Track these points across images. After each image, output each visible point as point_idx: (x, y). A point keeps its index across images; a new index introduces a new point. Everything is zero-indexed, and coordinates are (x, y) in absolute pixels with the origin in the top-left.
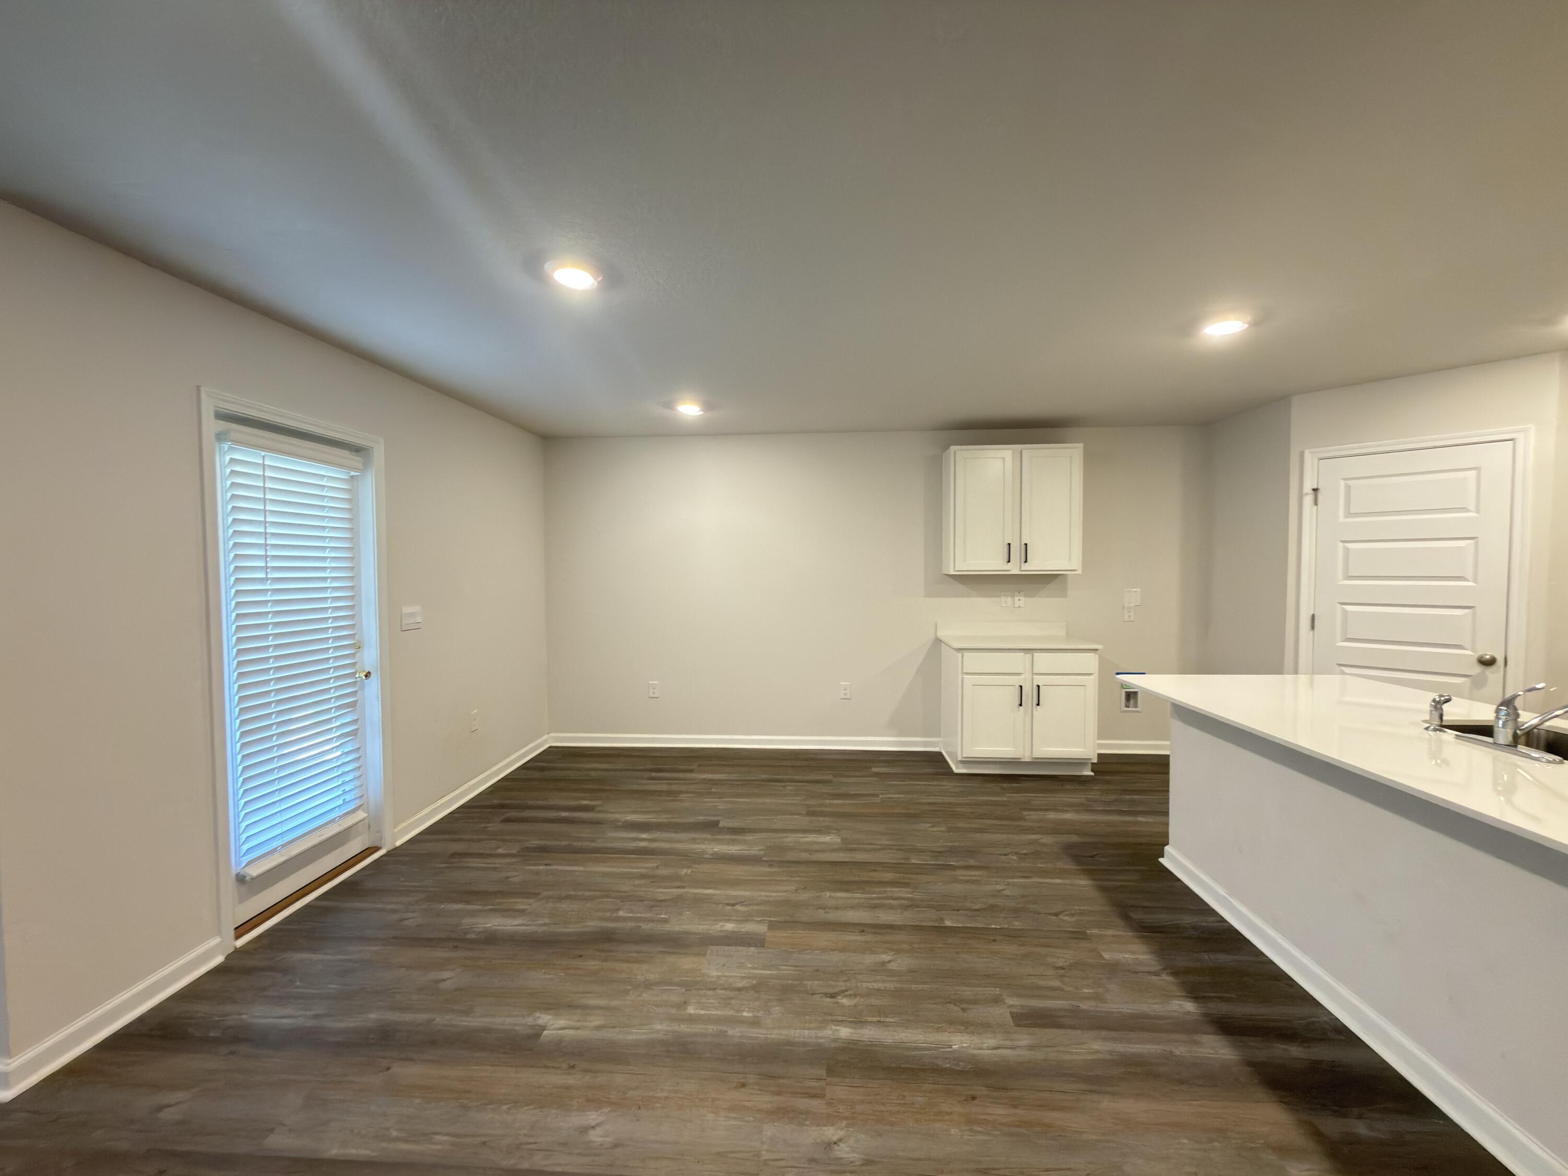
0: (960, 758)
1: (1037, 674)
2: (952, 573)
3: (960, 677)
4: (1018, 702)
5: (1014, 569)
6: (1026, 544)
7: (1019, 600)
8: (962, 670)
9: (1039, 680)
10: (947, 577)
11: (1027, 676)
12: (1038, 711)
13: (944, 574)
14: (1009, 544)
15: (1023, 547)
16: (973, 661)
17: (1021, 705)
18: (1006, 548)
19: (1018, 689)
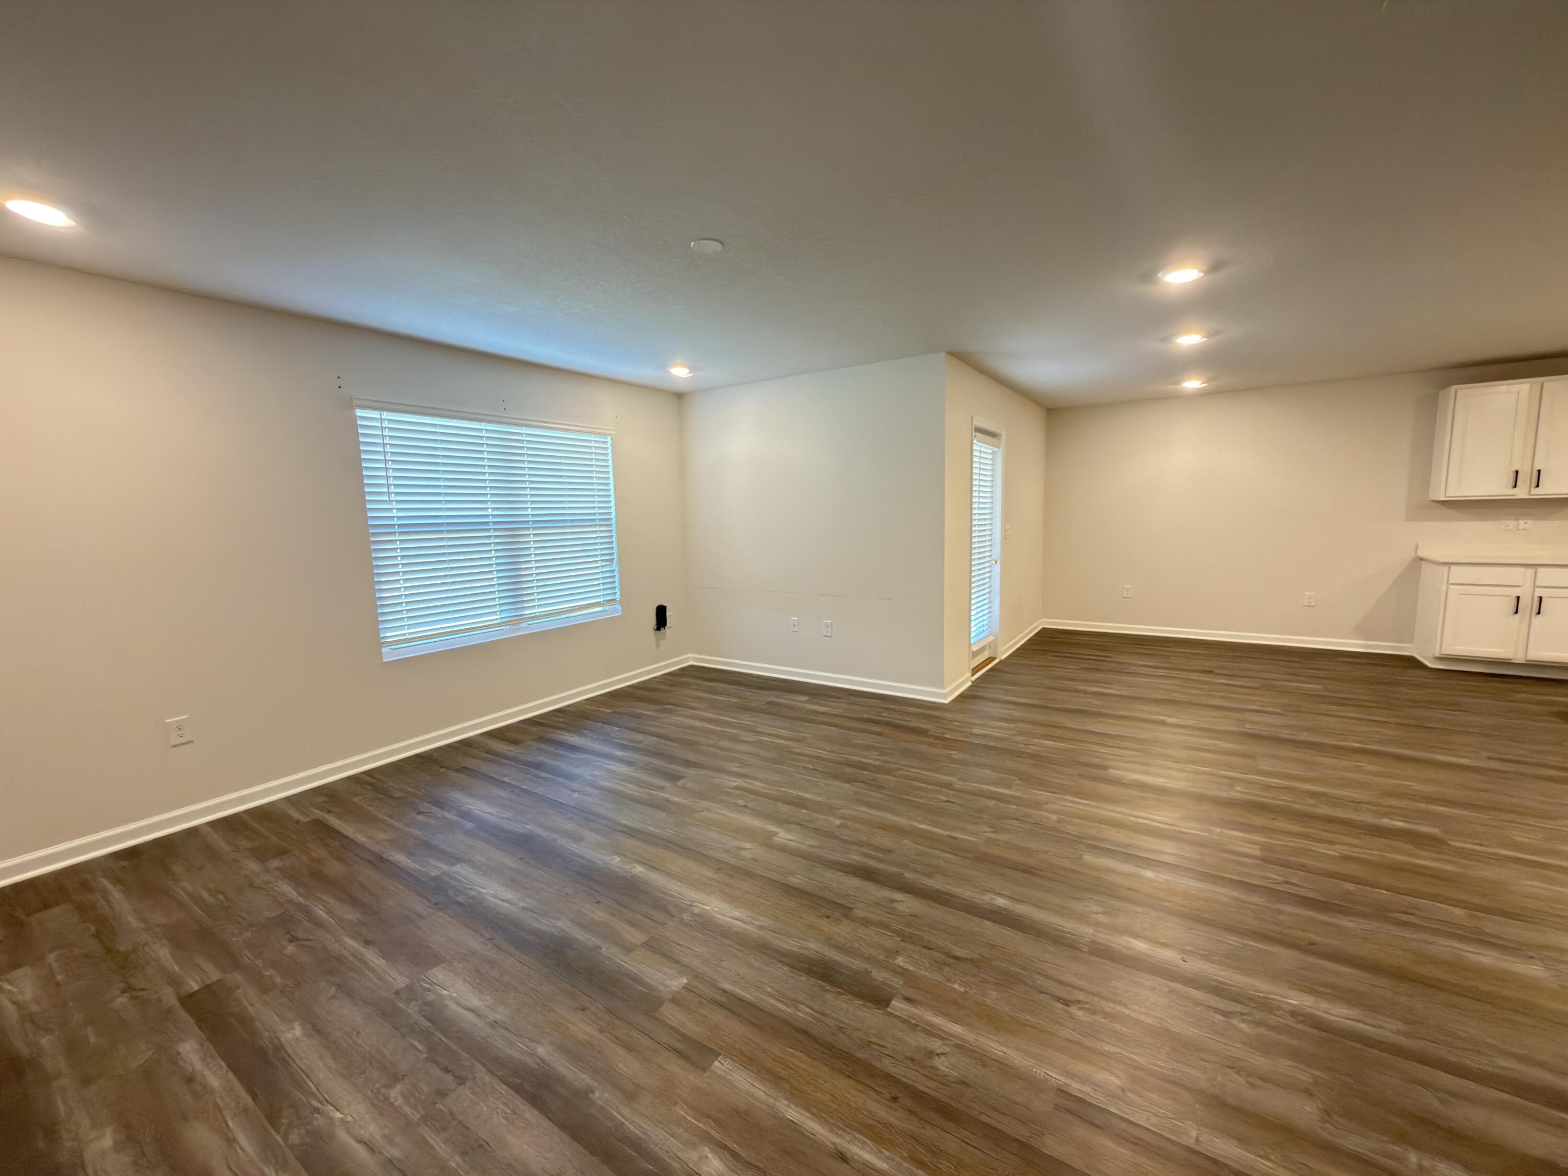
0: (1437, 655)
1: (1537, 587)
2: (1442, 498)
3: (1444, 588)
4: (1513, 609)
5: (1521, 493)
6: (1539, 471)
7: (1526, 523)
8: (1448, 581)
9: (1539, 593)
10: (1437, 504)
11: (1528, 587)
12: (1537, 620)
13: (1432, 501)
14: (1517, 472)
15: (1535, 474)
16: (1458, 574)
17: (1516, 612)
18: (1512, 476)
19: (1514, 602)
